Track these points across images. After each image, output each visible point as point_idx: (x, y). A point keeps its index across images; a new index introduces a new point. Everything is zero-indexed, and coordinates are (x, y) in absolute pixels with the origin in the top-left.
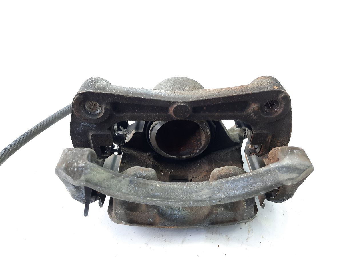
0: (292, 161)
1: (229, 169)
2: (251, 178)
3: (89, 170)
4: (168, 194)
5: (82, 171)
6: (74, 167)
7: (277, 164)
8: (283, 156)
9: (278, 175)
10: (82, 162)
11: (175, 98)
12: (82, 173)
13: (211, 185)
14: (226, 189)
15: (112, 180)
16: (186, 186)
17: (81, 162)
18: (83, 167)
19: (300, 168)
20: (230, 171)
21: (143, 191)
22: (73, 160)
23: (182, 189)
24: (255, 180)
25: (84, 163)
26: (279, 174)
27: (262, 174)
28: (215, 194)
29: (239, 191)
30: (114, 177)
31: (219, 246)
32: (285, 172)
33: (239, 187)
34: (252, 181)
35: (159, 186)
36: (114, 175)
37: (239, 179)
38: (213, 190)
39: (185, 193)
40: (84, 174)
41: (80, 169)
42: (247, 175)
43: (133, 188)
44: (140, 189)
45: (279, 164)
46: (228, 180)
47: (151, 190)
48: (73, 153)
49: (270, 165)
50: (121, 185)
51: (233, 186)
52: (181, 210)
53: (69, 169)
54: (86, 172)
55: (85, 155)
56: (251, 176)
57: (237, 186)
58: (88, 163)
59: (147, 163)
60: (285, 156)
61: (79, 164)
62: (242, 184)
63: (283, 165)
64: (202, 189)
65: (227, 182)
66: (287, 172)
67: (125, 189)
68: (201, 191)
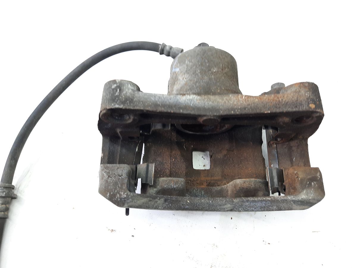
0: (307, 195)
1: (251, 183)
2: (269, 202)
3: (130, 200)
4: (196, 206)
5: (125, 201)
6: (117, 198)
7: (294, 197)
8: (301, 189)
9: (292, 205)
10: (124, 193)
11: (205, 108)
12: (125, 202)
13: (234, 202)
14: (246, 206)
15: (150, 202)
16: (212, 201)
17: (122, 193)
18: (125, 198)
19: (313, 202)
20: (251, 185)
21: (176, 206)
22: (115, 191)
23: (208, 203)
24: (272, 204)
25: (125, 195)
26: (294, 205)
27: (279, 201)
28: (236, 208)
29: (256, 209)
30: (151, 200)
31: (232, 219)
32: (299, 205)
33: (257, 206)
34: (269, 205)
35: (189, 202)
36: (151, 199)
37: (259, 201)
38: (235, 205)
39: (210, 206)
40: (127, 203)
41: (123, 199)
42: (266, 199)
43: (167, 205)
44: (173, 205)
45: (296, 198)
46: (249, 200)
47: (182, 205)
48: (113, 181)
49: (288, 196)
50: (157, 204)
51: (252, 204)
52: (204, 195)
53: (114, 199)
54: (129, 201)
55: (124, 184)
56: (269, 200)
57: (256, 205)
58: (129, 193)
59: (171, 140)
60: (303, 189)
61: (121, 195)
62: (260, 204)
63: (299, 200)
64: (226, 204)
65: (248, 201)
66: (301, 205)
67: (161, 207)
68: (224, 206)
